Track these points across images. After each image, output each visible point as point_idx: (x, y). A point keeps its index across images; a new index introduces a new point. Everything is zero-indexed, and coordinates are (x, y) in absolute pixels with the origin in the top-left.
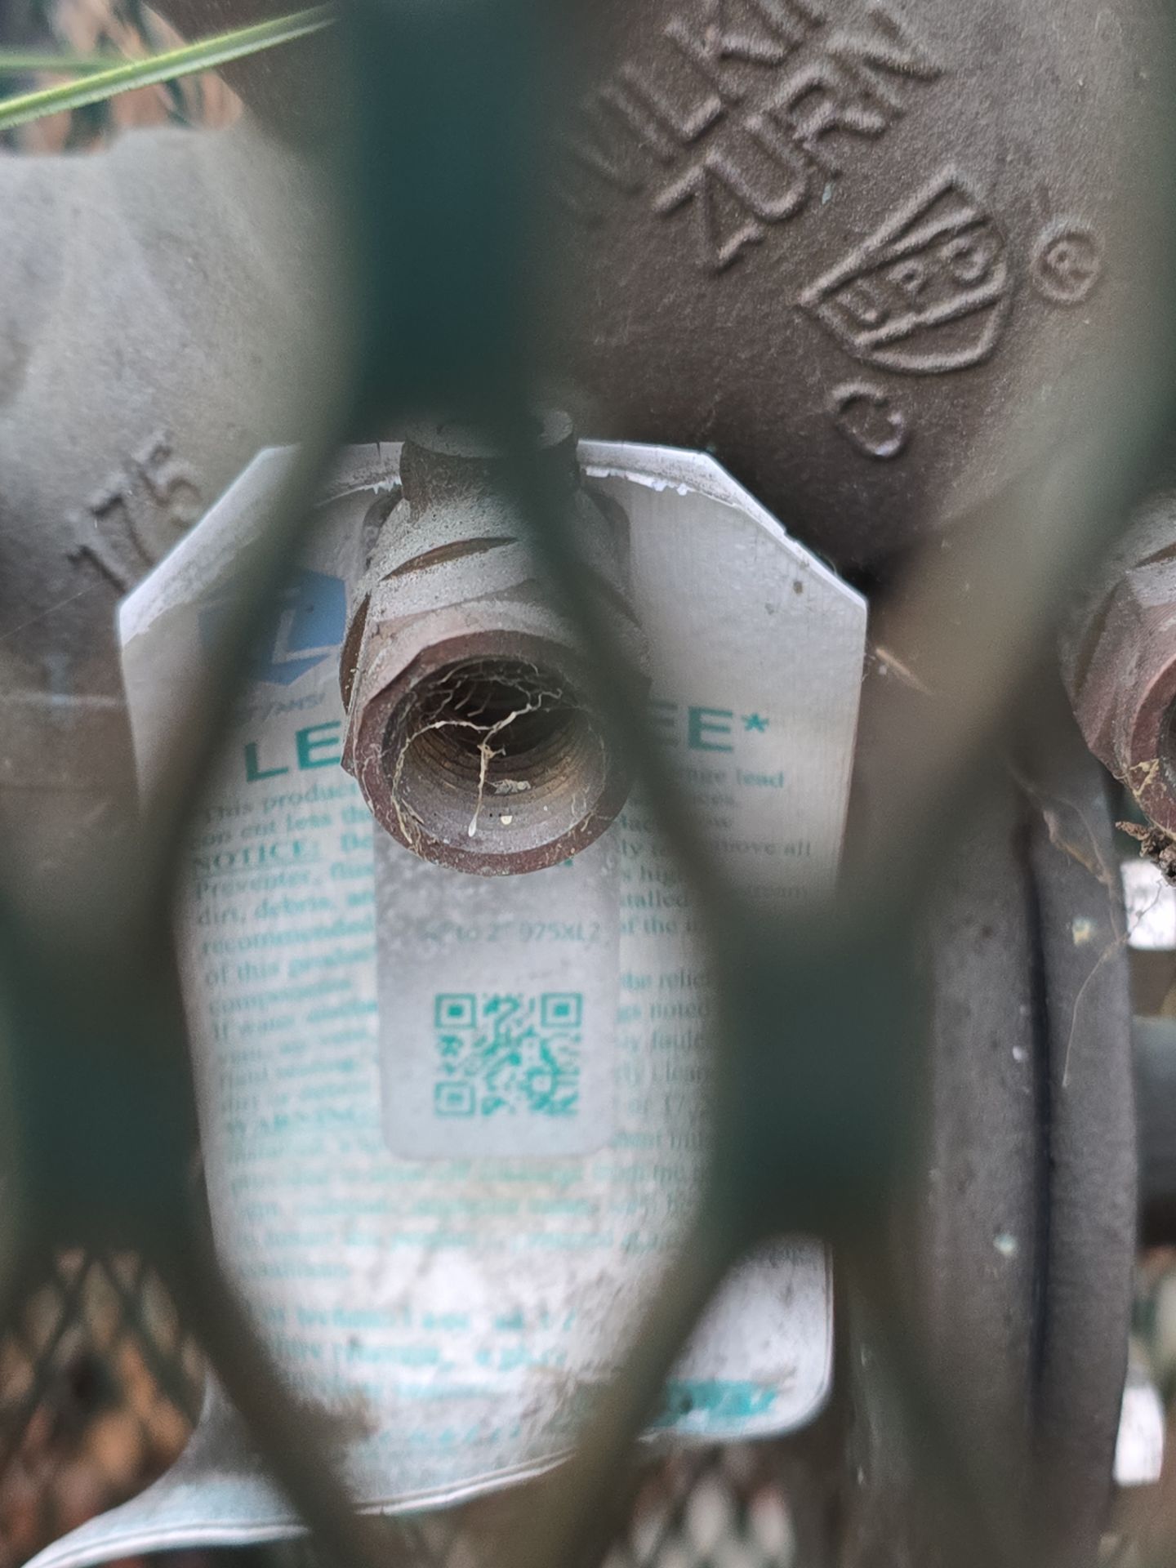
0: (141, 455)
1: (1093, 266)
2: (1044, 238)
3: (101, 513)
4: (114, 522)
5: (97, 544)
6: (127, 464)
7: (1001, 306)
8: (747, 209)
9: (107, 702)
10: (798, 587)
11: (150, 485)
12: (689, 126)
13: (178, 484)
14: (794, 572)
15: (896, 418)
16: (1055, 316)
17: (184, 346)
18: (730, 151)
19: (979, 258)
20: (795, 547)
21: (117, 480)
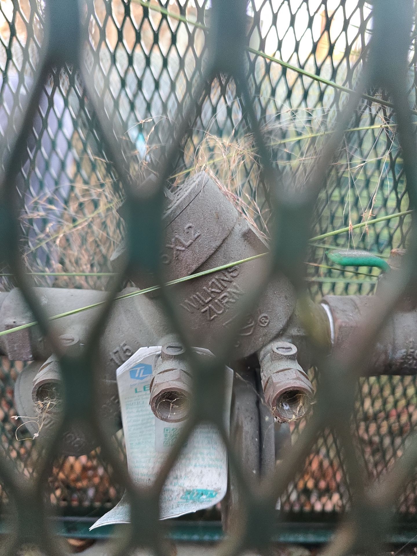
0: (122, 345)
1: (268, 321)
2: (260, 317)
3: (115, 353)
5: (114, 358)
7: (254, 327)
8: (215, 313)
9: (115, 382)
12: (206, 301)
15: (238, 342)
16: (262, 328)
17: (129, 328)
18: (213, 305)
21: (118, 348)
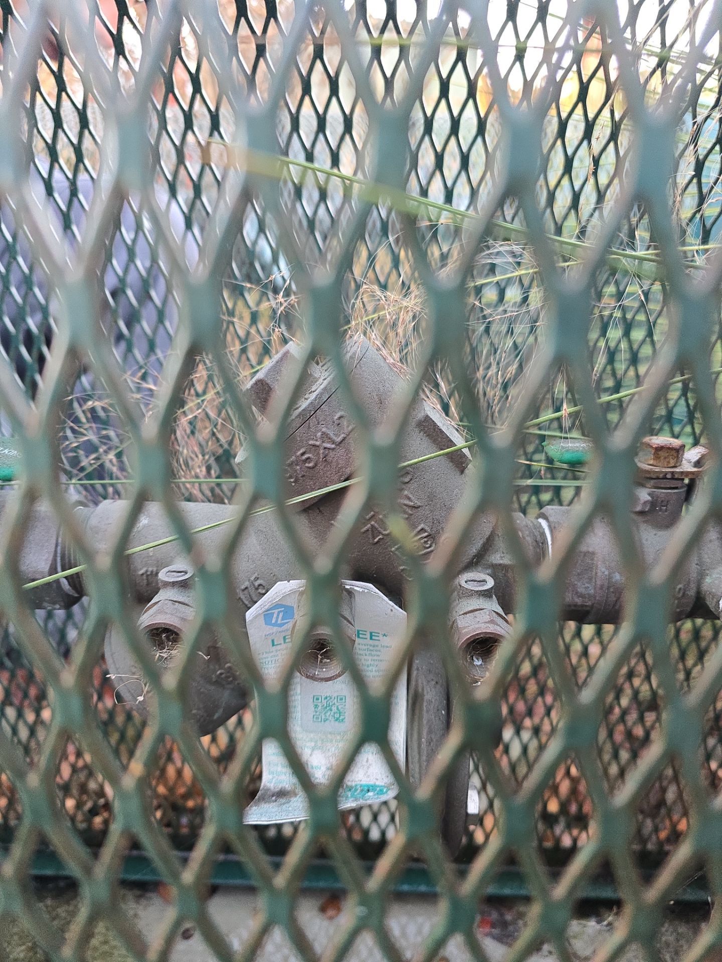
4: (246, 592)
5: (242, 597)
6: (249, 580)
10: (392, 610)
11: (254, 585)
13: (260, 585)
14: (391, 608)
17: (262, 556)
19: (429, 542)
20: (391, 603)
